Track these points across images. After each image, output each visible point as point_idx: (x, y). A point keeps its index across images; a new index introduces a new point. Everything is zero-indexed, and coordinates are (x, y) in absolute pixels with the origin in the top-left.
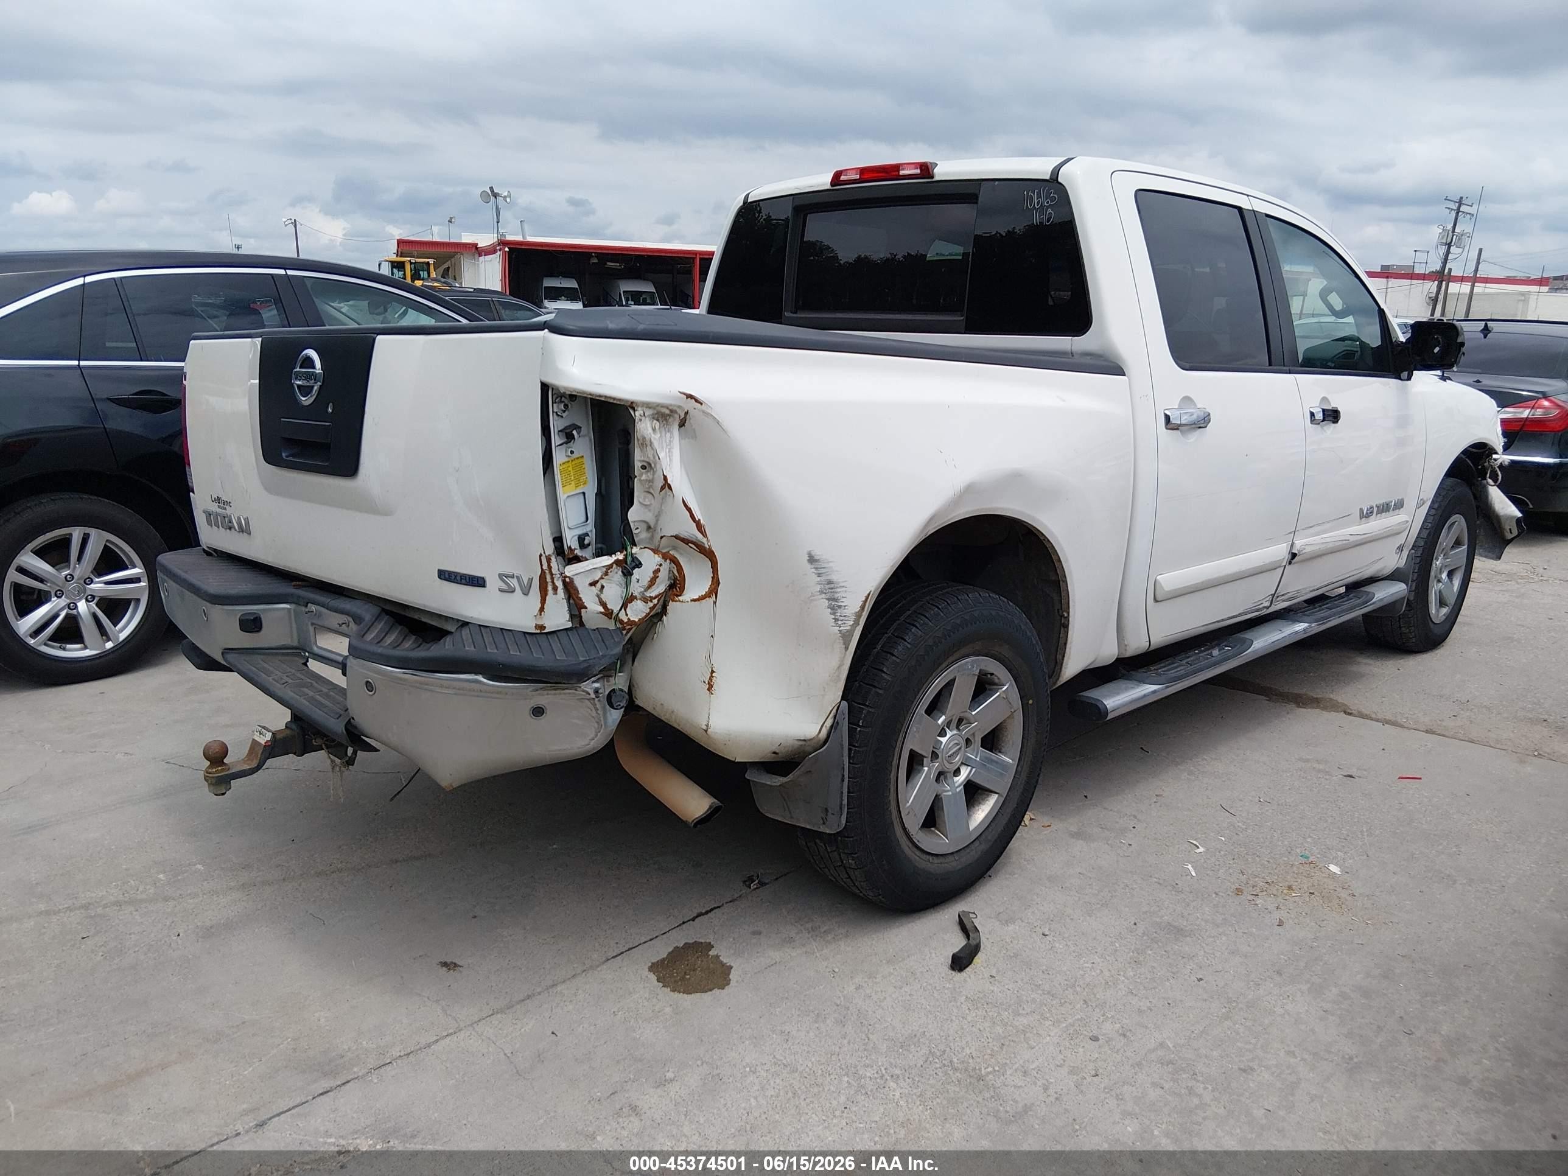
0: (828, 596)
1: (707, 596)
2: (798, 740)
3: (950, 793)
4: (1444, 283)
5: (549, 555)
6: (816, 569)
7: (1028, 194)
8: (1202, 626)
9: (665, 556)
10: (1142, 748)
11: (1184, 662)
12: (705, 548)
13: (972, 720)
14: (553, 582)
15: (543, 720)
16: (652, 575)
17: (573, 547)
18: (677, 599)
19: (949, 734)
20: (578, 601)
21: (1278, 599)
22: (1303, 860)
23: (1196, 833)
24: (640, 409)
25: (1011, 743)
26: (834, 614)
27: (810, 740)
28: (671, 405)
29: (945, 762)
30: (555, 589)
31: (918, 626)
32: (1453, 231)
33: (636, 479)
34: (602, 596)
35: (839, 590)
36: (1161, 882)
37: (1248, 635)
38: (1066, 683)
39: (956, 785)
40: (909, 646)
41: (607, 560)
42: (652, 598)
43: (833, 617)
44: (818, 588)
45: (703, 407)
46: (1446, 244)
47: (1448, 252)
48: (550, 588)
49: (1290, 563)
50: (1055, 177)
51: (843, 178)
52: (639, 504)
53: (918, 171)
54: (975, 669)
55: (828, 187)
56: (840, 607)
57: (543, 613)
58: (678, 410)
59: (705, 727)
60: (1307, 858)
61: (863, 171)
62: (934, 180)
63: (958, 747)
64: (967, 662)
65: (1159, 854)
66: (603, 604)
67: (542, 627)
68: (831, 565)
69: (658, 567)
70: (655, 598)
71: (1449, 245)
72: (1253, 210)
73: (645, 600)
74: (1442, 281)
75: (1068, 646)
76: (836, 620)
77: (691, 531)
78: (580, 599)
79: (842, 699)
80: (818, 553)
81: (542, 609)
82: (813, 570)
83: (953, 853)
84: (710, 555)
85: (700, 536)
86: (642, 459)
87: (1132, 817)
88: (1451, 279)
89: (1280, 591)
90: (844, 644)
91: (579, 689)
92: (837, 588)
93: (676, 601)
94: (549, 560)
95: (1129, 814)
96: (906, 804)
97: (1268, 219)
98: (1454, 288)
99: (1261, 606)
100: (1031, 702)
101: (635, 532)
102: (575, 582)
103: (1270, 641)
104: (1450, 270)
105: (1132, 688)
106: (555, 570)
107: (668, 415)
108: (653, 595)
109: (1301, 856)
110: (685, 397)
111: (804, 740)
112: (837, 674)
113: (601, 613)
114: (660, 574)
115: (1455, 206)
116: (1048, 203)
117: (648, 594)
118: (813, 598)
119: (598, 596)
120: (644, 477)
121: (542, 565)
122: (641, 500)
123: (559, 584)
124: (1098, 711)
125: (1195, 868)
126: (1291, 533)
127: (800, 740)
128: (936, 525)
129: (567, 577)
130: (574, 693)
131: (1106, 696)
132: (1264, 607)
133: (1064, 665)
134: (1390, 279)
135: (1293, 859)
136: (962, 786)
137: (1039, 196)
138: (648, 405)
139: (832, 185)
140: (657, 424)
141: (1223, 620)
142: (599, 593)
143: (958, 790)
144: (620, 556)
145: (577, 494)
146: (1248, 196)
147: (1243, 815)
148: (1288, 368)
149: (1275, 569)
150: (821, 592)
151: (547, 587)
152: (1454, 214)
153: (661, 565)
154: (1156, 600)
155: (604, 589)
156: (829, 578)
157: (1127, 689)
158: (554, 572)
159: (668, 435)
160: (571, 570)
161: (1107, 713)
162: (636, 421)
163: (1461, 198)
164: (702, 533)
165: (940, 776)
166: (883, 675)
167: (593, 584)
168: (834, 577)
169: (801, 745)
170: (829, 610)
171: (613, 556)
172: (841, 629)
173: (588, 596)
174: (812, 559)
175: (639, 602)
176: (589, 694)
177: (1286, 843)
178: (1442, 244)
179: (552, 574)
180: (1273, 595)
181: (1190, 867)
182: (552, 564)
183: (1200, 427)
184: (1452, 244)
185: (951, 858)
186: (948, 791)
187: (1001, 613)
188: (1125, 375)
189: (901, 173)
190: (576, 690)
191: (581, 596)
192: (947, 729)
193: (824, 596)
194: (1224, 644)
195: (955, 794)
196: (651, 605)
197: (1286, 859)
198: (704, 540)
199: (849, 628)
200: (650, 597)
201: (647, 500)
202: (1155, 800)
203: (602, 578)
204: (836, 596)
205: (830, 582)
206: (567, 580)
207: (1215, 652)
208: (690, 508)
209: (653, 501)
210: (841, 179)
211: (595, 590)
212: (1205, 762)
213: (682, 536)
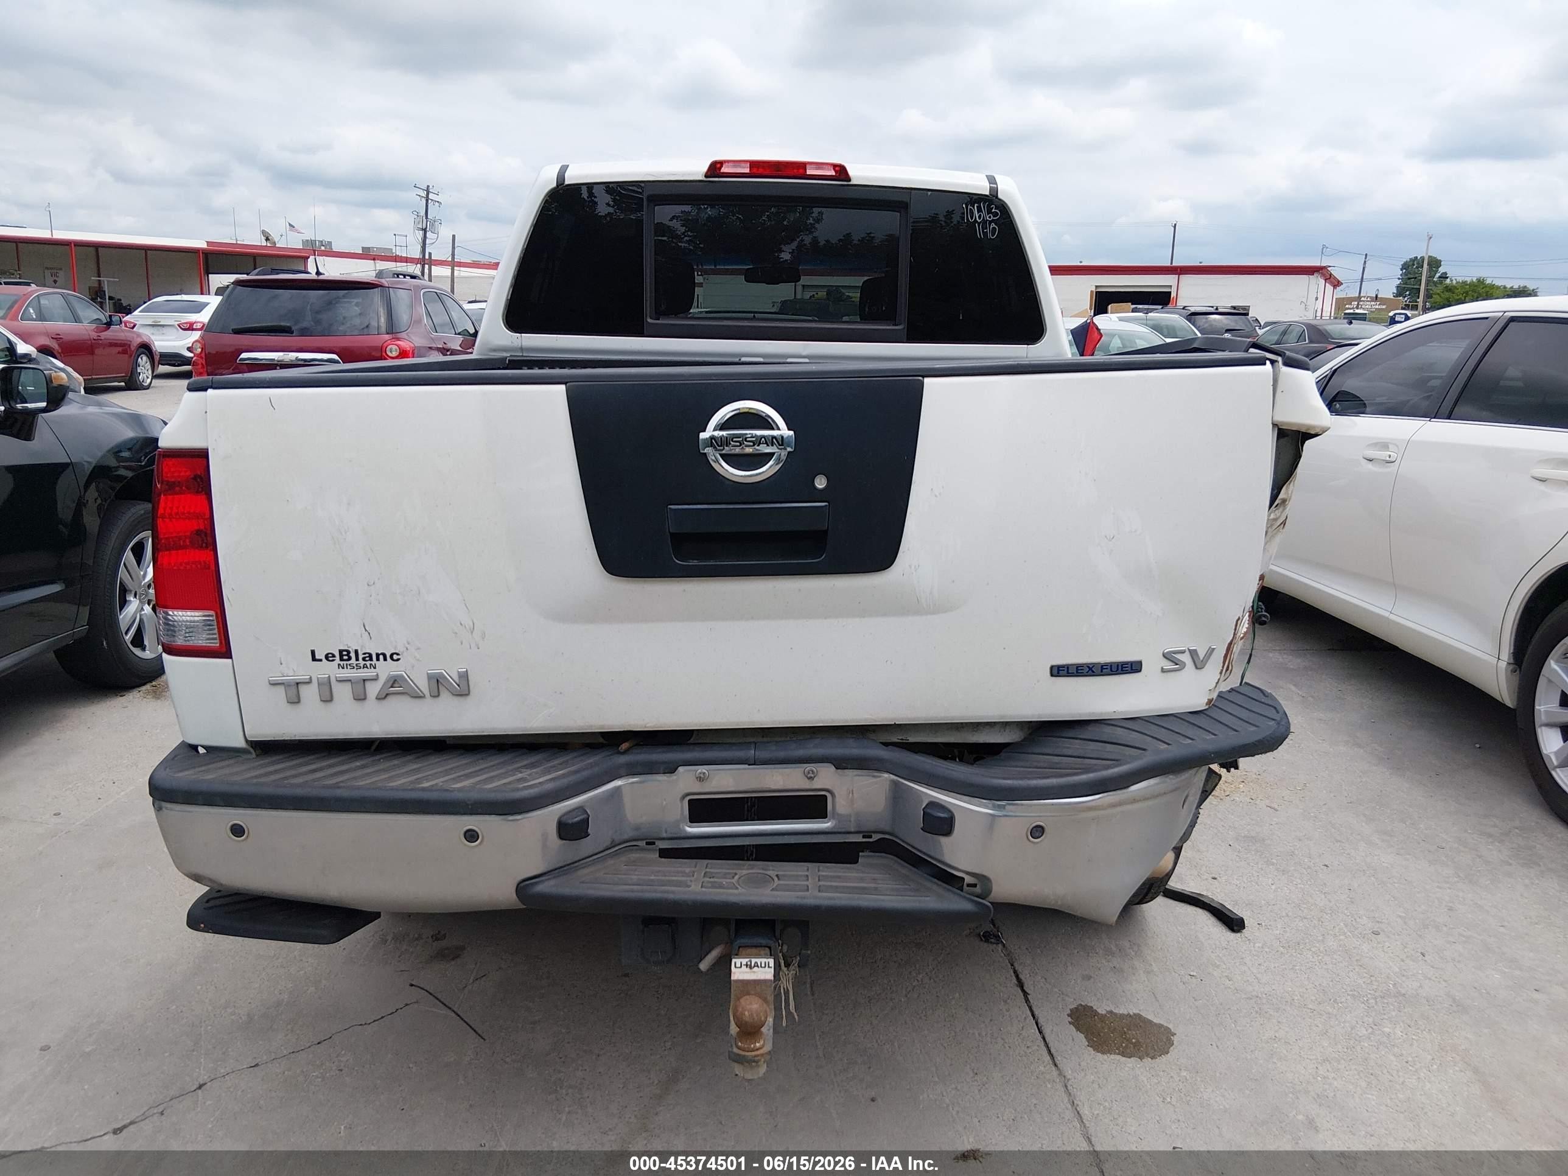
4: (427, 266)
32: (427, 218)
46: (422, 229)
47: (425, 237)
50: (993, 194)
51: (725, 169)
53: (833, 173)
55: (702, 178)
57: (1218, 685)
61: (753, 164)
62: (848, 183)
67: (1211, 701)
71: (425, 230)
74: (424, 264)
81: (1219, 681)
88: (432, 262)
98: (436, 271)
104: (430, 254)
115: (424, 194)
116: (990, 217)
121: (1235, 630)
134: (376, 261)
137: (979, 210)
139: (706, 176)
152: (424, 201)
163: (428, 186)
178: (419, 229)
184: (428, 229)
189: (809, 172)
210: (722, 171)
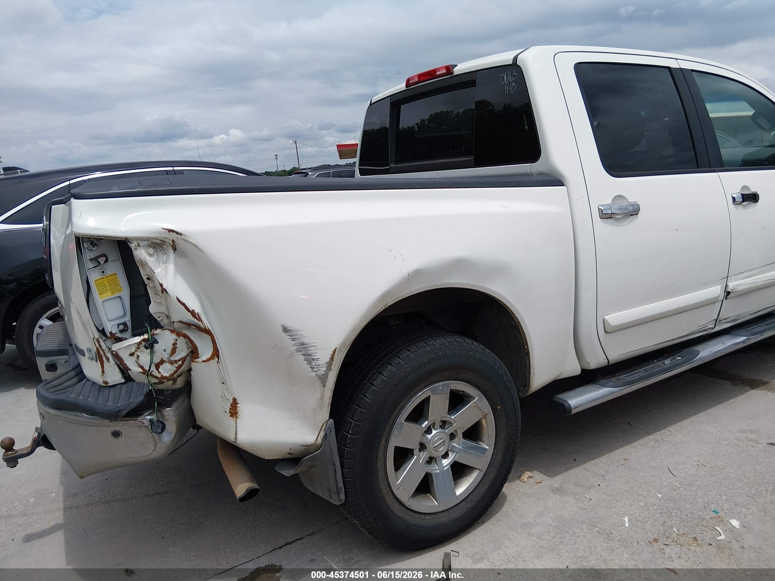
0: (303, 353)
1: (212, 358)
2: (302, 446)
3: (438, 471)
5: (98, 338)
6: (290, 336)
7: (501, 75)
8: (655, 345)
9: (179, 334)
10: (629, 422)
11: (642, 369)
12: (202, 328)
13: (453, 422)
14: (105, 355)
15: (121, 439)
16: (172, 347)
17: (114, 332)
18: (195, 360)
19: (434, 432)
20: (125, 366)
21: (721, 322)
22: (714, 515)
23: (642, 490)
24: (134, 242)
25: (487, 435)
26: (310, 364)
27: (311, 445)
28: (158, 237)
29: (433, 451)
30: (108, 359)
31: (393, 364)
33: (147, 286)
34: (139, 362)
35: (310, 348)
36: (601, 531)
37: (698, 348)
38: (533, 393)
39: (444, 465)
40: (385, 379)
41: (138, 339)
42: (176, 362)
43: (310, 366)
44: (294, 348)
45: (183, 237)
48: (104, 359)
49: (726, 298)
50: (515, 63)
51: (411, 82)
52: (153, 302)
53: (445, 71)
54: (445, 390)
55: (405, 88)
56: (313, 359)
57: (104, 374)
58: (166, 240)
59: (234, 440)
60: (717, 513)
61: (420, 76)
62: (454, 75)
63: (443, 440)
64: (438, 386)
65: (608, 507)
66: (142, 367)
67: (106, 383)
68: (301, 332)
69: (175, 341)
70: (179, 360)
72: (680, 68)
73: (171, 363)
75: (532, 368)
76: (312, 368)
77: (189, 318)
78: (125, 364)
79: (330, 417)
80: (289, 325)
81: (103, 372)
82: (288, 337)
83: (443, 511)
84: (208, 332)
85: (196, 321)
86: (145, 274)
87: (601, 477)
89: (722, 316)
90: (322, 383)
91: (137, 421)
92: (309, 347)
93: (194, 362)
94: (98, 341)
95: (600, 474)
96: (396, 482)
97: (692, 72)
99: (706, 328)
100: (499, 407)
101: (158, 319)
102: (119, 354)
103: (714, 351)
105: (595, 390)
106: (104, 347)
107: (161, 244)
108: (177, 359)
109: (713, 511)
110: (168, 231)
111: (307, 446)
112: (321, 402)
113: (141, 372)
114: (177, 346)
116: (512, 79)
117: (172, 359)
118: (292, 355)
119: (137, 362)
120: (151, 285)
121: (96, 345)
122: (154, 300)
123: (109, 355)
124: (564, 409)
125: (630, 520)
126: (724, 278)
127: (304, 446)
128: (392, 299)
129: (114, 351)
130: (135, 423)
131: (571, 398)
132: (710, 328)
133: (531, 380)
135: (706, 514)
136: (449, 466)
137: (507, 76)
138: (140, 239)
140: (151, 251)
141: (673, 340)
142: (137, 360)
143: (445, 469)
144: (146, 336)
145: (117, 297)
146: (676, 59)
147: (682, 476)
148: (713, 169)
149: (715, 302)
150: (297, 351)
151: (102, 357)
153: (176, 340)
154: (606, 332)
155: (140, 358)
156: (301, 341)
157: (590, 391)
158: (104, 349)
159: (165, 257)
160: (116, 347)
161: (570, 409)
162: (133, 250)
164: (196, 318)
165: (431, 460)
166: (366, 398)
167: (132, 354)
168: (306, 341)
169: (306, 449)
170: (306, 362)
171: (142, 336)
172: (317, 373)
173: (130, 363)
174: (285, 330)
175: (167, 364)
176: (144, 424)
177: (706, 499)
179: (103, 350)
180: (716, 320)
181: (626, 519)
182: (101, 344)
183: (632, 215)
185: (441, 515)
186: (437, 470)
187: (464, 352)
188: (564, 186)
189: (438, 73)
190: (135, 421)
191: (125, 362)
192: (432, 429)
193: (300, 353)
194: (677, 355)
195: (443, 472)
196: (177, 365)
197: (701, 514)
198: (200, 323)
199: (323, 372)
200: (174, 360)
201: (158, 299)
202: (622, 463)
203: (136, 351)
204: (309, 352)
205: (303, 344)
206: (114, 353)
207: (667, 362)
208: (184, 303)
209: (161, 300)
211: (134, 358)
212: (670, 433)
213: (184, 321)
